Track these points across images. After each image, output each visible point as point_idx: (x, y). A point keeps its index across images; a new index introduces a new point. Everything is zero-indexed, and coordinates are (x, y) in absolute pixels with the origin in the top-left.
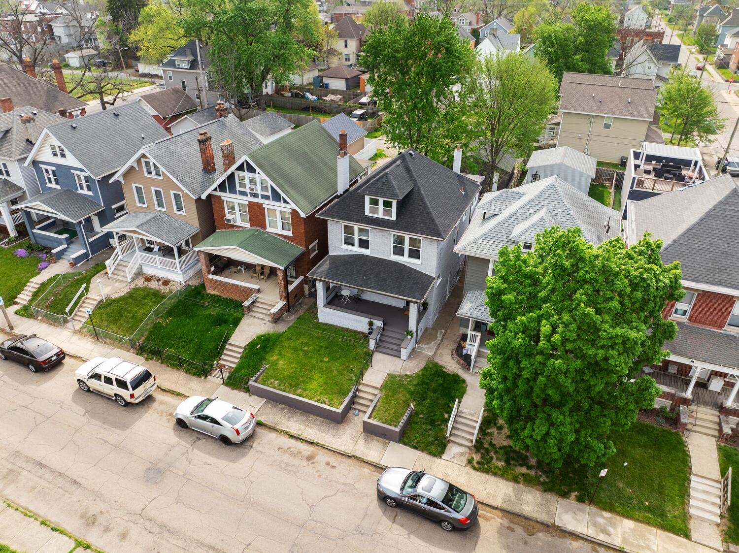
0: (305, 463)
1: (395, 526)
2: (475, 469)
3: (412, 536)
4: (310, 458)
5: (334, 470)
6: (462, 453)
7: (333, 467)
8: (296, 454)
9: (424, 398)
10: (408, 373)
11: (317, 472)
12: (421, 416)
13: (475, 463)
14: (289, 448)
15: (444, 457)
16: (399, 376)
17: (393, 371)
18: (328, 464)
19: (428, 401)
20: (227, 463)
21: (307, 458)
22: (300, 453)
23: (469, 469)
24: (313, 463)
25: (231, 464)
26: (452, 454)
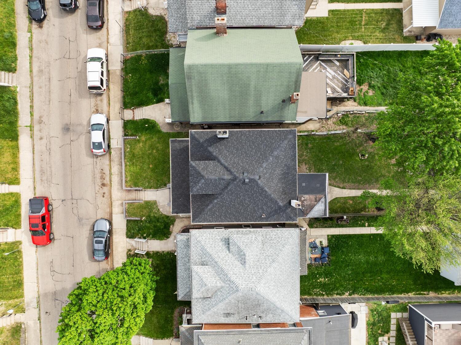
0: (100, 184)
1: (89, 231)
2: (127, 253)
3: (87, 239)
4: (103, 185)
5: (102, 197)
6: (133, 246)
7: (103, 196)
8: (102, 178)
9: (149, 222)
10: (161, 210)
11: (98, 191)
12: (141, 224)
13: (129, 252)
14: (104, 173)
15: (128, 239)
16: (157, 206)
17: (159, 202)
18: (104, 193)
19: (148, 225)
20: (85, 153)
21: (103, 184)
22: (104, 179)
23: (126, 251)
24: (101, 187)
25: (85, 155)
26: (130, 242)
